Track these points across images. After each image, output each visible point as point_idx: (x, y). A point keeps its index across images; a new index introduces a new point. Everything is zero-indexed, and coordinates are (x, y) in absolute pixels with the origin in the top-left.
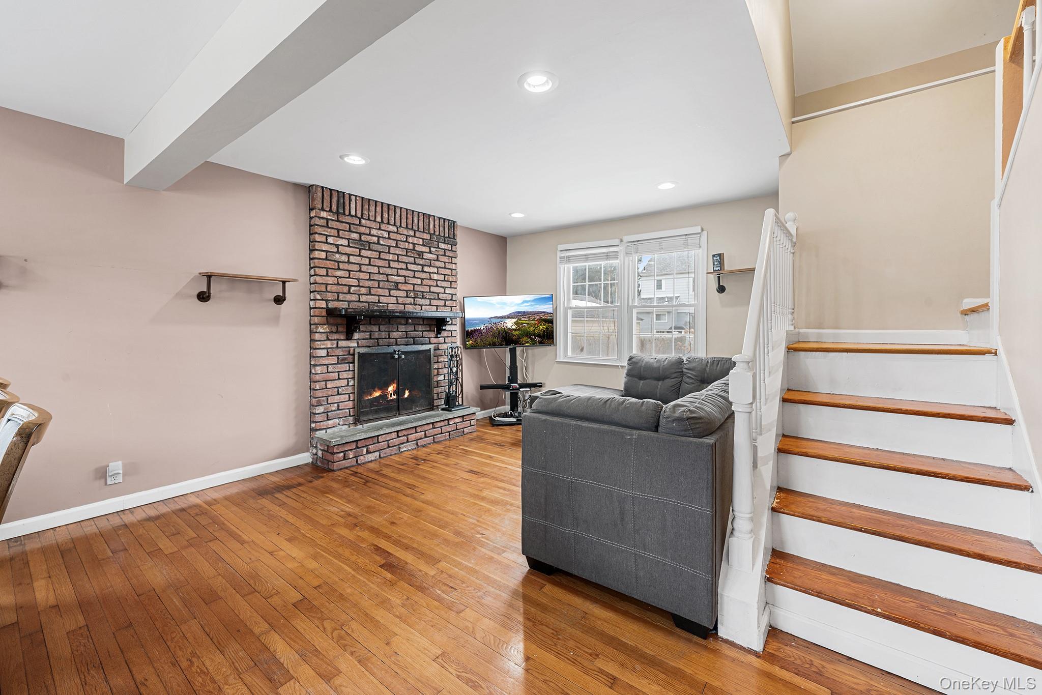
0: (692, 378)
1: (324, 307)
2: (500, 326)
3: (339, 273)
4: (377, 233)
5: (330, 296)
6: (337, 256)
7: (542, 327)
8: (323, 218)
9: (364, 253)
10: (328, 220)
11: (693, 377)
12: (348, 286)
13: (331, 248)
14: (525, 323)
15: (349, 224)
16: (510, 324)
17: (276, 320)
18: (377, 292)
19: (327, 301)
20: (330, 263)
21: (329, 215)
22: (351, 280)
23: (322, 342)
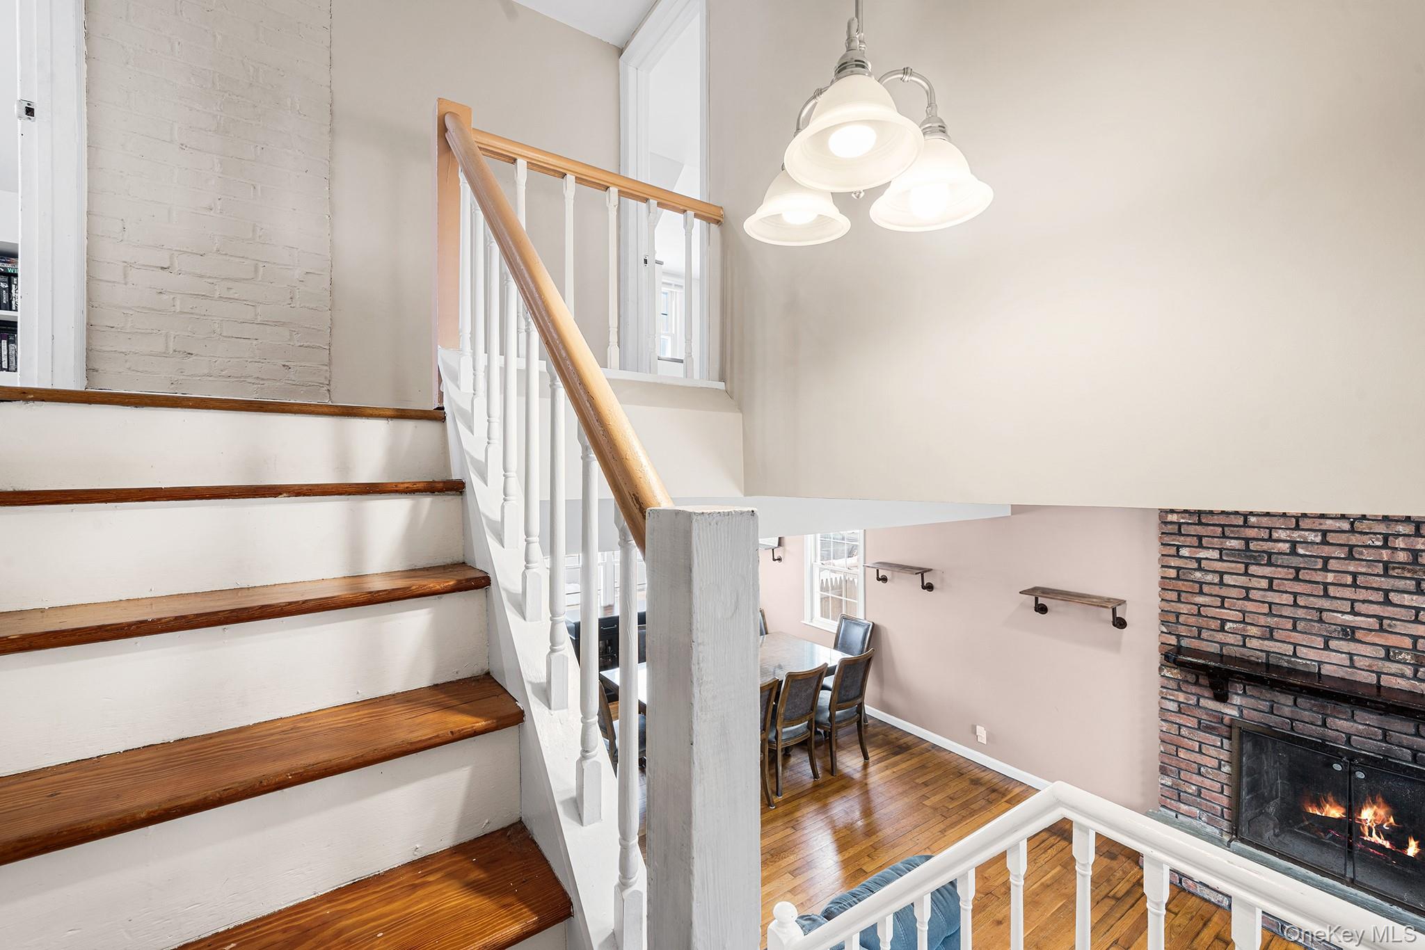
1: (1173, 643)
3: (1200, 600)
4: (1289, 536)
5: (1183, 630)
6: (1198, 575)
8: (1171, 523)
9: (1253, 569)
10: (1180, 525)
12: (1221, 619)
13: (1186, 564)
15: (1223, 526)
17: (1116, 646)
18: (1290, 637)
19: (1178, 636)
20: (1183, 585)
21: (1183, 518)
22: (1225, 611)
23: (1170, 691)
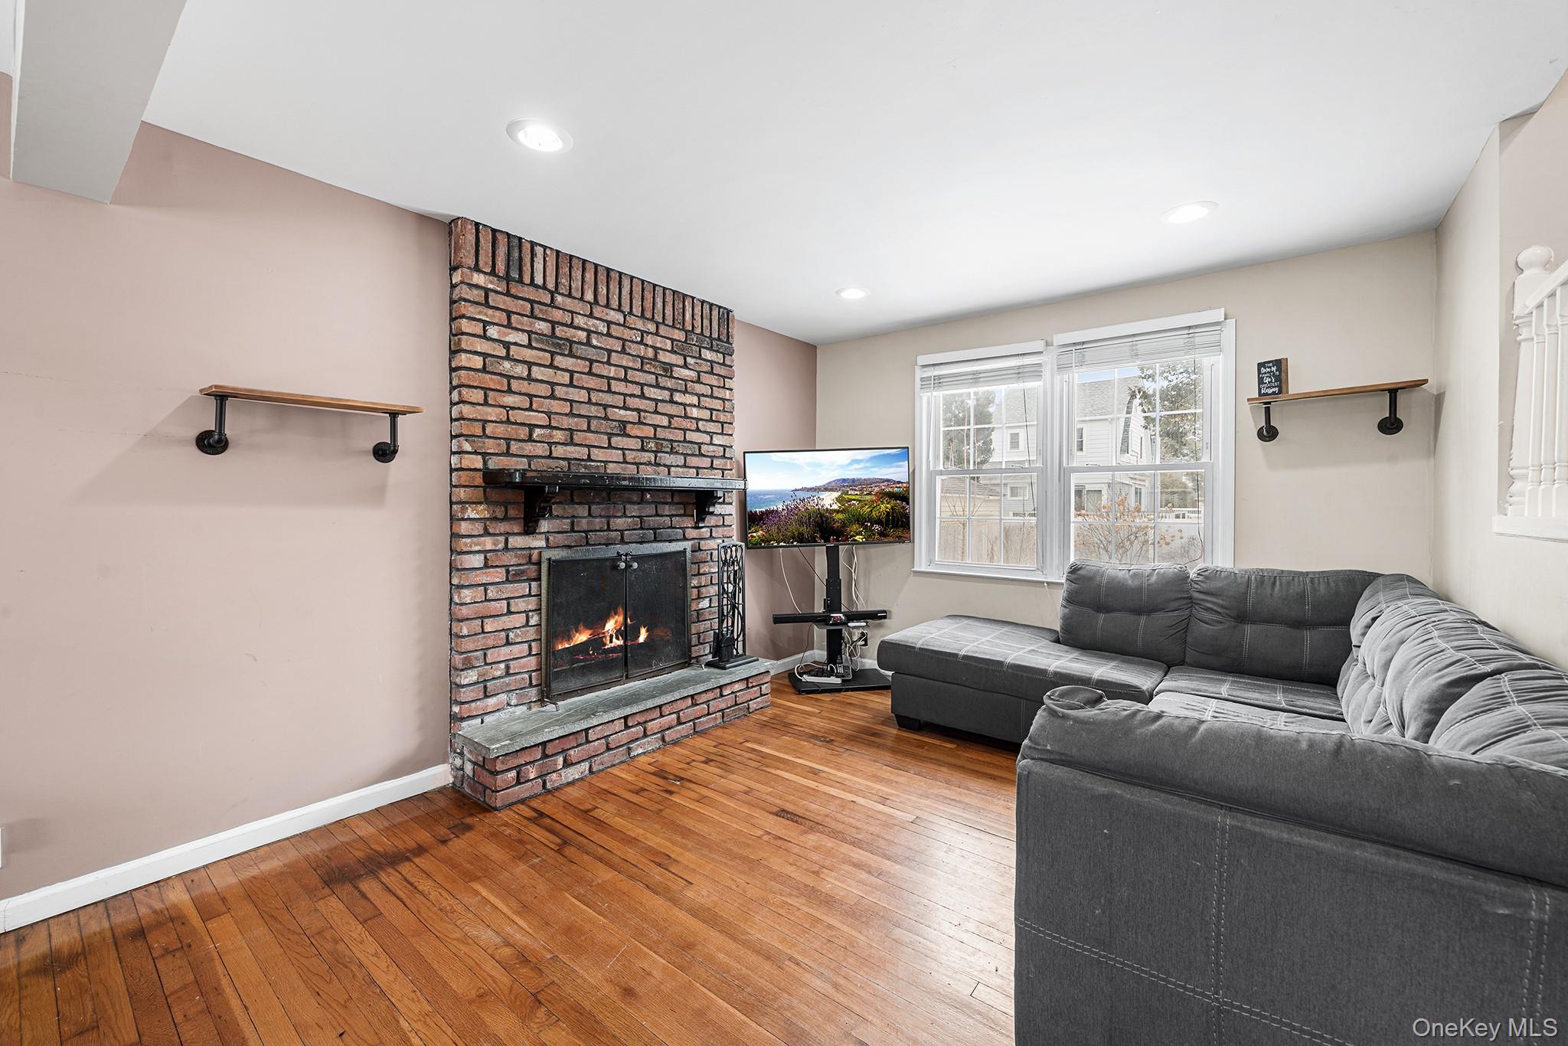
0: (1216, 611)
1: (478, 468)
2: (812, 505)
3: (509, 400)
4: (586, 324)
5: (490, 446)
6: (507, 365)
7: (885, 507)
8: (477, 286)
9: (560, 361)
10: (487, 291)
11: (1219, 610)
12: (529, 425)
13: (495, 349)
14: (854, 500)
15: (532, 302)
16: (829, 501)
17: (377, 494)
18: (586, 438)
19: (484, 455)
20: (491, 379)
21: (491, 282)
22: (534, 413)
23: (475, 539)
